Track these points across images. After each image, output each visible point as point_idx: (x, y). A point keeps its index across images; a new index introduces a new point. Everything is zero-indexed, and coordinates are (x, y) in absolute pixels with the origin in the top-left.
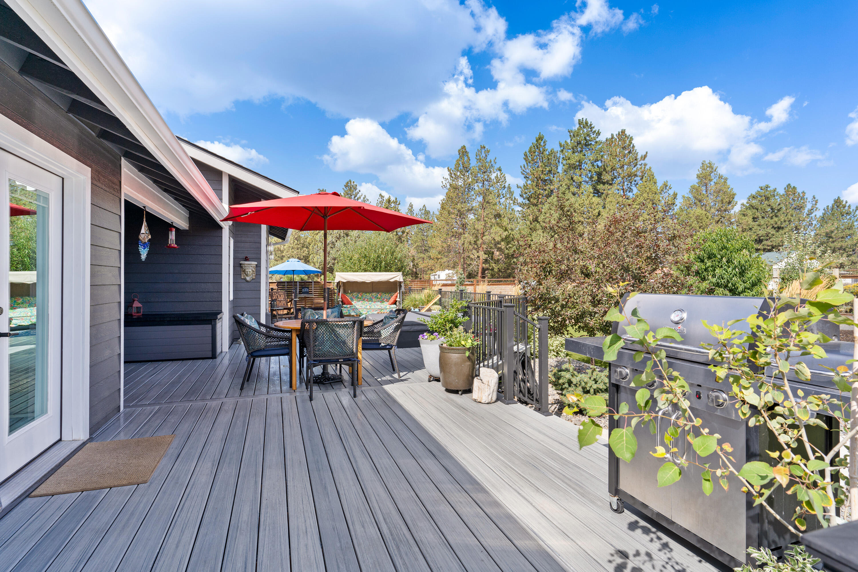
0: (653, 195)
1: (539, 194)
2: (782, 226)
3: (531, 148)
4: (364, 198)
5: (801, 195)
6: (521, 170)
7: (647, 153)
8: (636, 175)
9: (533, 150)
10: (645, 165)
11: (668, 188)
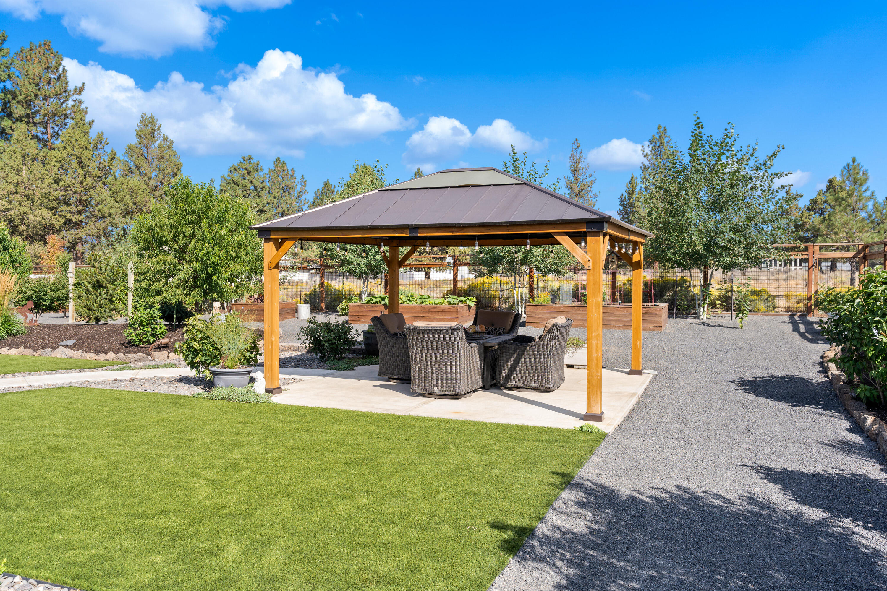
0: (81, 150)
2: (265, 209)
5: (291, 173)
7: (84, 84)
10: (81, 102)
11: (103, 142)
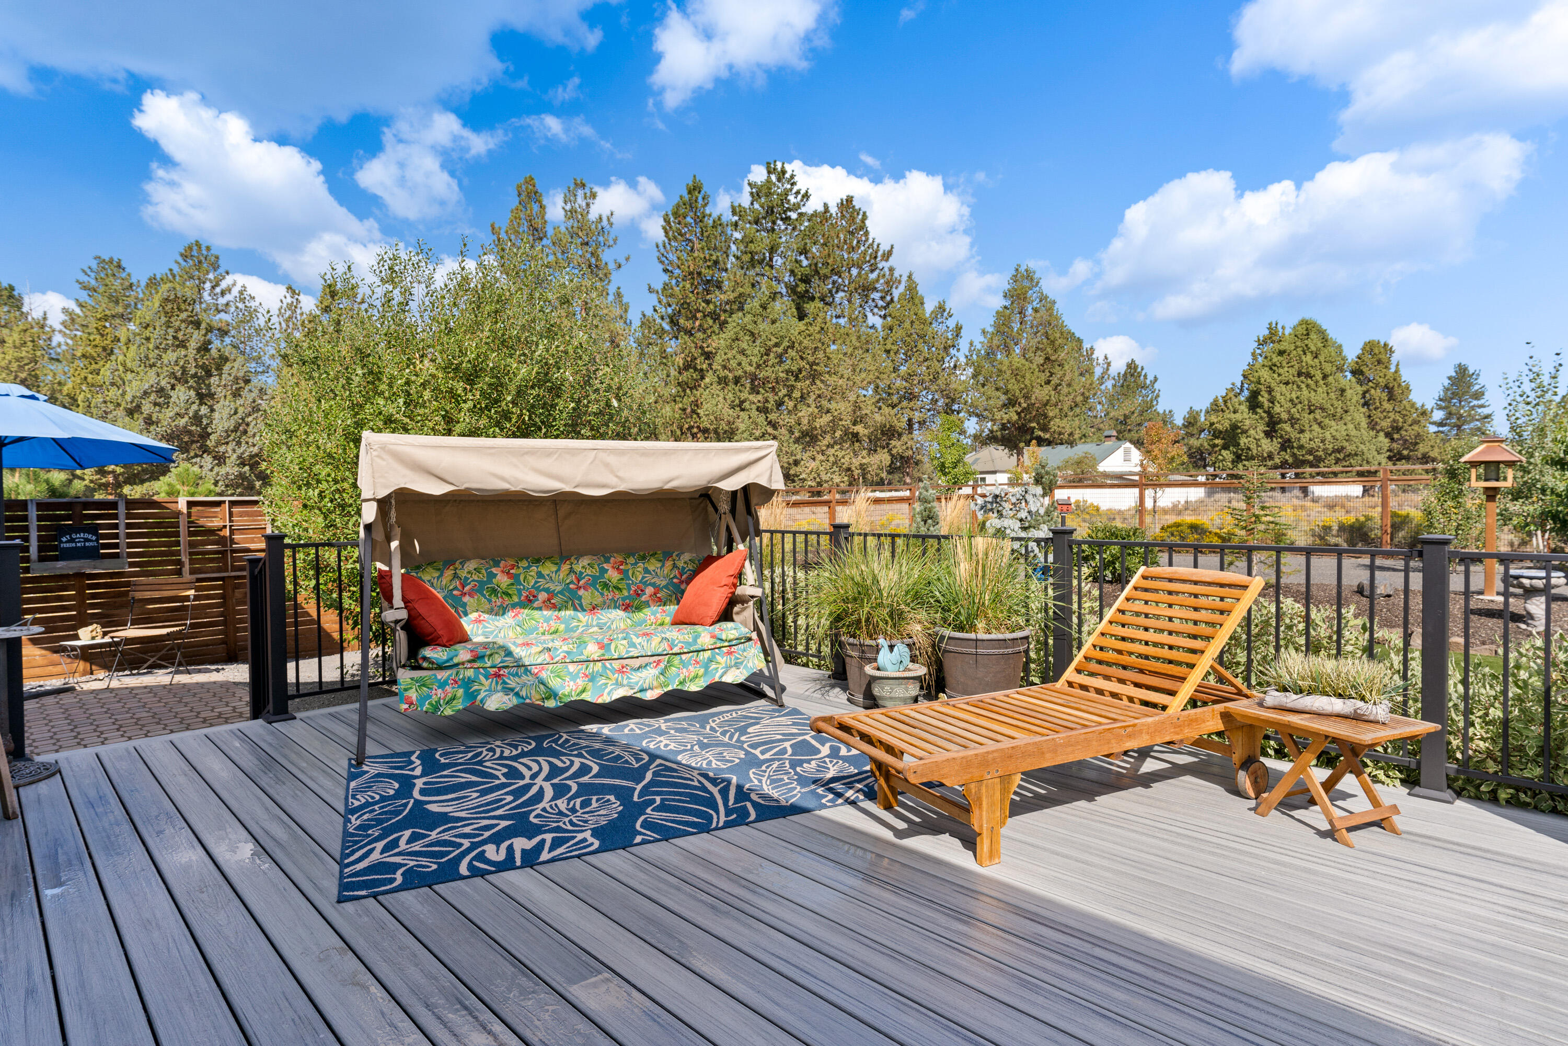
1: (698, 310)
3: (678, 206)
4: (241, 293)
6: (658, 254)
7: (892, 247)
8: (875, 289)
9: (682, 211)
10: (890, 269)
11: (945, 314)
